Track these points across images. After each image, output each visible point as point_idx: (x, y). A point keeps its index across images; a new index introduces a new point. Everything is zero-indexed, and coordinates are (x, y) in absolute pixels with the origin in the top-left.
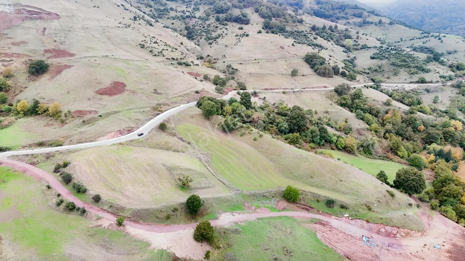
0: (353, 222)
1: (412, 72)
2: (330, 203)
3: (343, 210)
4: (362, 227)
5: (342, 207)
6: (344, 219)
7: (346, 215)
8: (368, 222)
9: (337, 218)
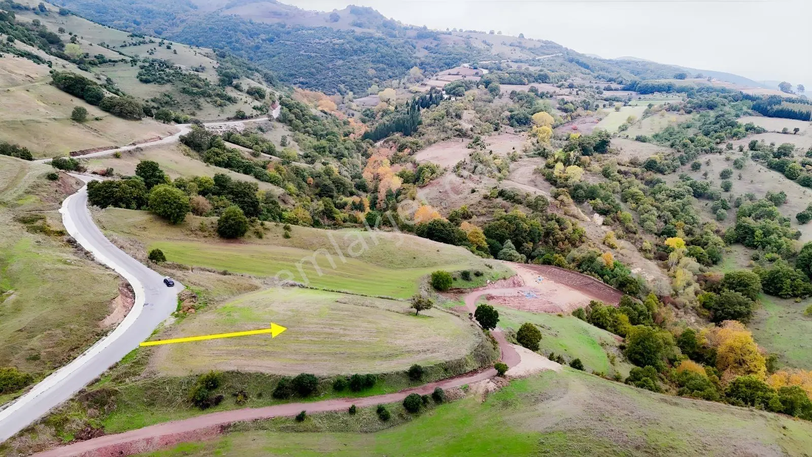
0: (496, 286)
1: (218, 103)
2: (465, 276)
3: (481, 278)
4: (503, 286)
5: (478, 274)
6: (489, 285)
7: (488, 281)
8: (505, 279)
9: (484, 288)
